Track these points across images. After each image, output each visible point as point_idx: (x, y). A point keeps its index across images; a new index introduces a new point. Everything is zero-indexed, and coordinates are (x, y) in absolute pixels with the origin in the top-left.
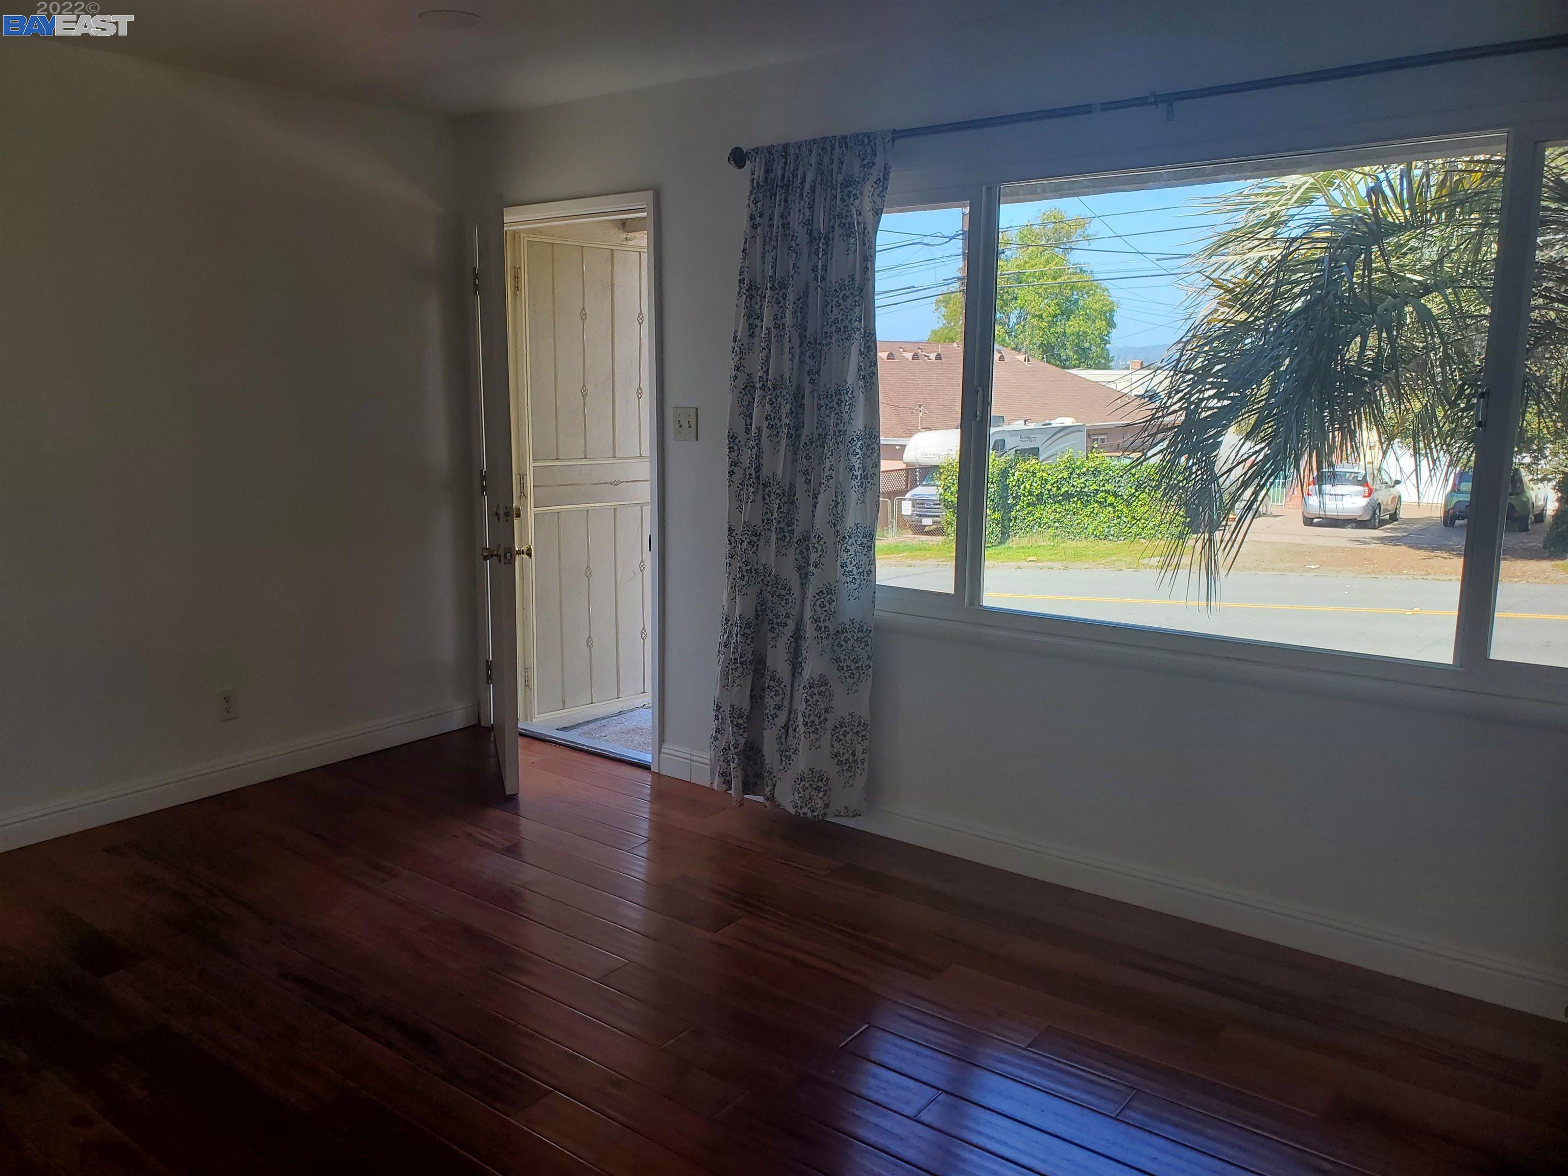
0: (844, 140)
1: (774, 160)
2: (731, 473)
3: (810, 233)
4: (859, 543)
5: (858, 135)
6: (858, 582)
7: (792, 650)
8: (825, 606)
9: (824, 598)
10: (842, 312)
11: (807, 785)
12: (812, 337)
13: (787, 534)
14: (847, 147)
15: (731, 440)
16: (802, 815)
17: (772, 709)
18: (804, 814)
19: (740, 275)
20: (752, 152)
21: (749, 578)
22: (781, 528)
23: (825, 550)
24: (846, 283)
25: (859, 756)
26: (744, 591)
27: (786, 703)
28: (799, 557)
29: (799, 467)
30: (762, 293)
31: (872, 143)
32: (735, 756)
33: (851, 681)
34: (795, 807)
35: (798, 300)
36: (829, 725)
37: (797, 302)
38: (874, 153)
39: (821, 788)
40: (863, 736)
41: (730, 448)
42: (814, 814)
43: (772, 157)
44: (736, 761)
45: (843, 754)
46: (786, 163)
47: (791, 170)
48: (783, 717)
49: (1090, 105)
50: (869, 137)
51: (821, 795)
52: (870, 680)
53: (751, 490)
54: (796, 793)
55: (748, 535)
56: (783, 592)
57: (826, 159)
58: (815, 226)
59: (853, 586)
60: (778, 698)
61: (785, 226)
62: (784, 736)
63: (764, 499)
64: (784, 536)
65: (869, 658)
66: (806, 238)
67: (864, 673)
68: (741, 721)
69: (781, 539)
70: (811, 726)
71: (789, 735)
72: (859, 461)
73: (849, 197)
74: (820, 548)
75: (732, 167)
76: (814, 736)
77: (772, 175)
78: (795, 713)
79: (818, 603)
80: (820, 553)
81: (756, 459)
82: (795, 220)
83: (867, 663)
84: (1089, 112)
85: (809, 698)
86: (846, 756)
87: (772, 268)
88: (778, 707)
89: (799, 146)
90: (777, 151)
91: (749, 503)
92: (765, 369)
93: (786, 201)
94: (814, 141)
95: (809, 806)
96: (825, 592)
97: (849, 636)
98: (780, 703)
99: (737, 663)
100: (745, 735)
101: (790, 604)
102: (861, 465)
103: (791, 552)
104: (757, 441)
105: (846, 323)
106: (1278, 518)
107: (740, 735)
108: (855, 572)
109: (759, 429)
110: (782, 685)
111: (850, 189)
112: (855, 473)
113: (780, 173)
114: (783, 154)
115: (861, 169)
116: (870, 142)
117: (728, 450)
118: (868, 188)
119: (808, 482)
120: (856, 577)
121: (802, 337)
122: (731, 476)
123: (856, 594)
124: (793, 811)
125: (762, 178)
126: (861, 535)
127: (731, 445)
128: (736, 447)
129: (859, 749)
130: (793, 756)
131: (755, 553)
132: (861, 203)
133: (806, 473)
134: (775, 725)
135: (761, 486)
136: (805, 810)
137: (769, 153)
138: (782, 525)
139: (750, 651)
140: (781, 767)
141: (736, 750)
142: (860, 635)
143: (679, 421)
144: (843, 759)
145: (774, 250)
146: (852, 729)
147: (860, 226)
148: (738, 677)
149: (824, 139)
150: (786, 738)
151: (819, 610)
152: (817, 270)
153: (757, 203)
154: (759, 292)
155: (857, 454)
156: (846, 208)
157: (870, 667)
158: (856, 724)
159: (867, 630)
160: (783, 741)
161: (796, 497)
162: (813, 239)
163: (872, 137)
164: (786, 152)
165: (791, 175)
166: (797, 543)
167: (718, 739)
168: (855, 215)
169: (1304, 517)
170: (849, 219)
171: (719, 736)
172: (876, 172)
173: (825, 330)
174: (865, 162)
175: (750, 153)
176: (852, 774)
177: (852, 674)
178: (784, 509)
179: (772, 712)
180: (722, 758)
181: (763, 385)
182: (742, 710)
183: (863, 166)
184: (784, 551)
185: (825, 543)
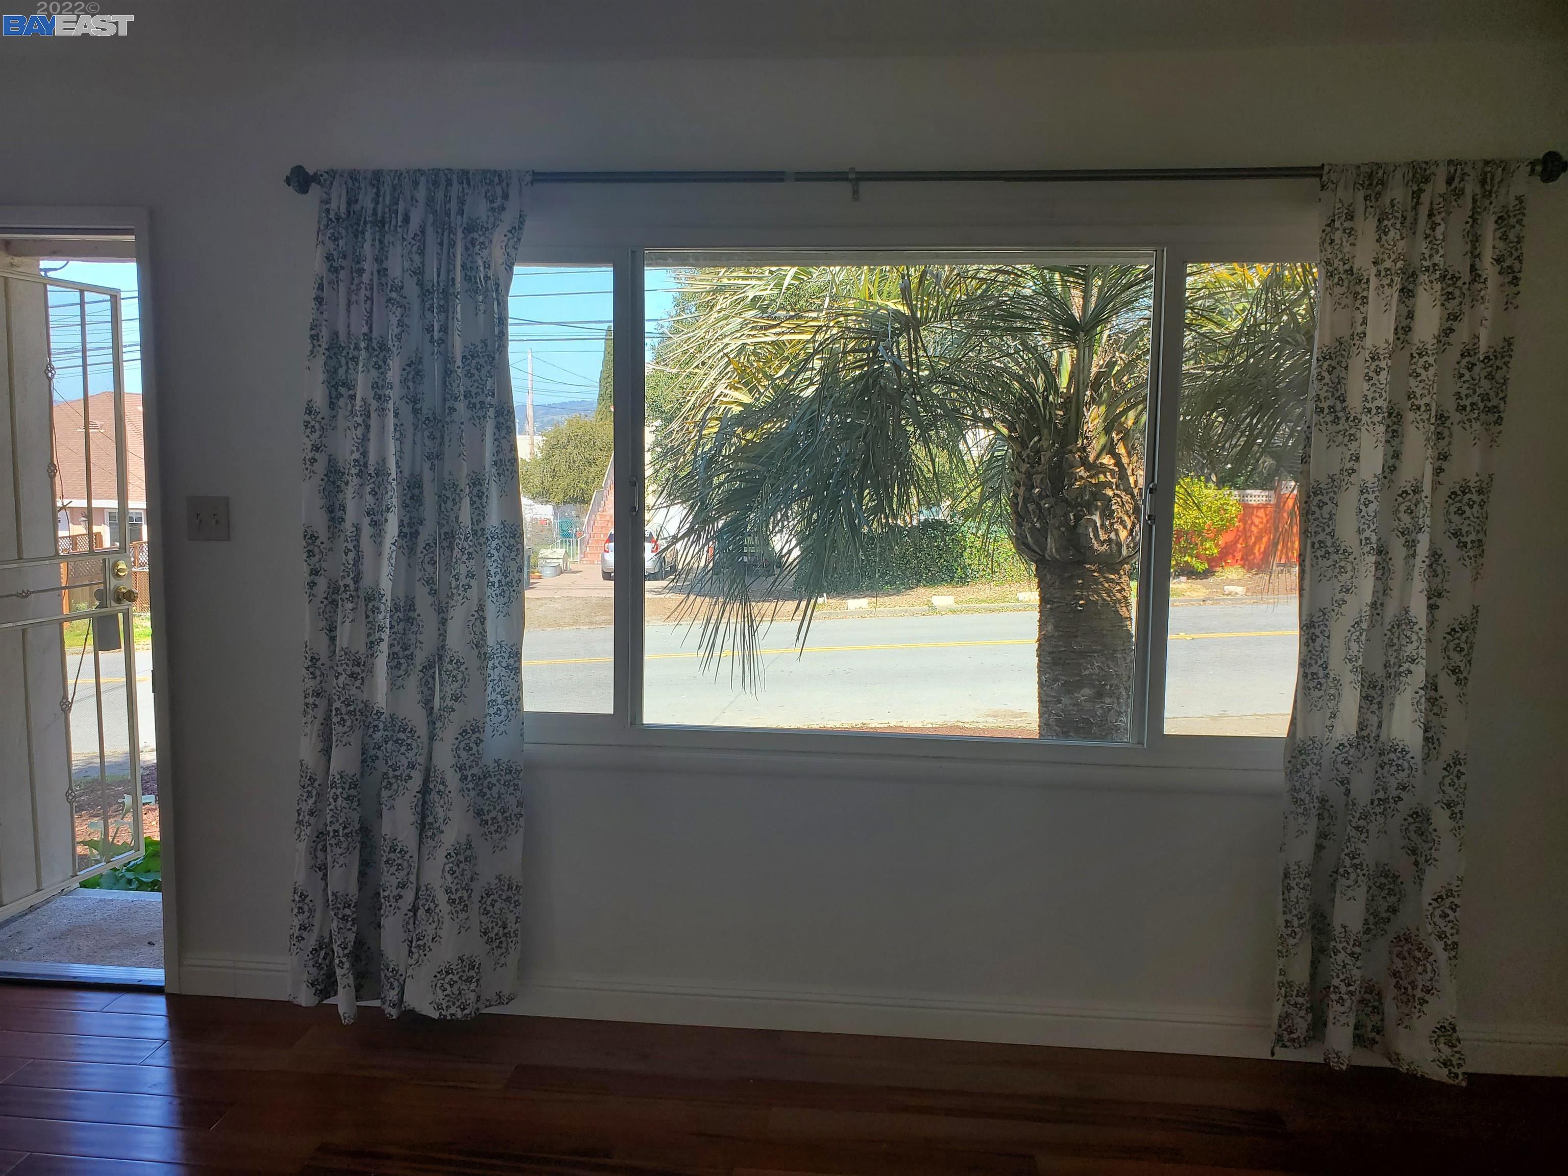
0: (465, 176)
1: (359, 188)
2: (311, 585)
3: (420, 284)
4: (504, 665)
5: (485, 172)
6: (504, 713)
7: (419, 810)
8: (471, 749)
9: (469, 739)
10: (476, 384)
11: (456, 978)
12: (430, 412)
13: (402, 661)
14: (469, 184)
15: (310, 541)
16: (449, 1018)
17: (394, 888)
18: (452, 1015)
19: (312, 329)
20: (325, 175)
21: (352, 722)
22: (394, 653)
23: (467, 677)
24: (479, 349)
25: (512, 927)
26: (345, 740)
27: (413, 878)
28: (425, 689)
29: (419, 575)
30: (348, 353)
31: (504, 184)
32: (344, 960)
33: (496, 836)
34: (439, 1007)
35: (409, 365)
36: (476, 897)
37: (408, 368)
38: (506, 196)
39: (473, 977)
40: (516, 901)
41: (309, 551)
42: (465, 1012)
43: (357, 184)
44: (347, 965)
45: (492, 928)
46: (377, 195)
47: (387, 204)
48: (409, 896)
49: (783, 172)
50: (500, 175)
51: (473, 986)
52: (521, 830)
53: (350, 606)
54: (439, 991)
55: (347, 665)
56: (402, 736)
57: (440, 195)
58: (427, 276)
59: (498, 719)
60: (402, 874)
61: (382, 272)
62: (411, 921)
63: (367, 617)
64: (399, 663)
65: (520, 804)
66: (416, 290)
67: (513, 824)
68: (347, 912)
69: (396, 667)
70: (460, 903)
71: (419, 918)
72: (495, 564)
73: (473, 245)
74: (460, 677)
75: (290, 192)
76: (462, 916)
77: (357, 207)
78: (427, 890)
79: (462, 745)
80: (460, 683)
81: (354, 565)
82: (396, 266)
83: (518, 810)
84: (782, 180)
85: (455, 868)
86: (495, 931)
87: (367, 324)
88: (403, 885)
89: (398, 174)
90: (365, 178)
91: (347, 624)
92: (361, 450)
93: (381, 242)
94: (421, 172)
95: (458, 1004)
96: (469, 731)
97: (494, 780)
98: (405, 879)
99: (338, 835)
100: (354, 929)
101: (415, 751)
102: (499, 570)
103: (413, 682)
104: (355, 542)
105: (481, 398)
106: (578, 574)
107: (349, 930)
108: (499, 701)
109: (358, 528)
110: (407, 856)
111: (475, 235)
112: (491, 579)
113: (370, 206)
114: (374, 182)
115: (490, 213)
116: (501, 181)
117: (306, 554)
118: (498, 238)
119: (433, 592)
120: (501, 707)
121: (416, 412)
122: (311, 588)
123: (502, 728)
124: (435, 1015)
125: (343, 209)
126: (506, 656)
127: (310, 548)
128: (316, 550)
129: (511, 917)
130: (432, 945)
131: (360, 688)
132: (490, 254)
133: (430, 581)
134: (399, 908)
135: (362, 603)
136: (453, 1010)
137: (351, 178)
138: (397, 649)
139: (356, 816)
140: (412, 961)
141: (346, 951)
142: (508, 777)
143: (198, 515)
144: (492, 935)
145: (369, 302)
146: (500, 896)
147: (489, 282)
148: (341, 855)
149: (436, 172)
150: (414, 923)
151: (464, 754)
152: (433, 330)
153: (336, 239)
154: (344, 353)
155: (492, 556)
156: (470, 259)
157: (521, 815)
158: (506, 888)
159: (516, 770)
160: (411, 927)
161: (417, 613)
162: (425, 294)
163: (504, 175)
164: (378, 181)
165: (387, 210)
166: (421, 671)
167: (303, 939)
168: (482, 268)
169: (604, 573)
170: (473, 273)
171: (305, 934)
172: (509, 218)
173: (448, 404)
174: (495, 205)
175: (322, 175)
176: (504, 950)
177: (499, 827)
178: (400, 628)
179: (395, 892)
180: (311, 963)
181: (360, 471)
182: (350, 896)
183: (492, 209)
184: (399, 682)
185: (466, 669)
